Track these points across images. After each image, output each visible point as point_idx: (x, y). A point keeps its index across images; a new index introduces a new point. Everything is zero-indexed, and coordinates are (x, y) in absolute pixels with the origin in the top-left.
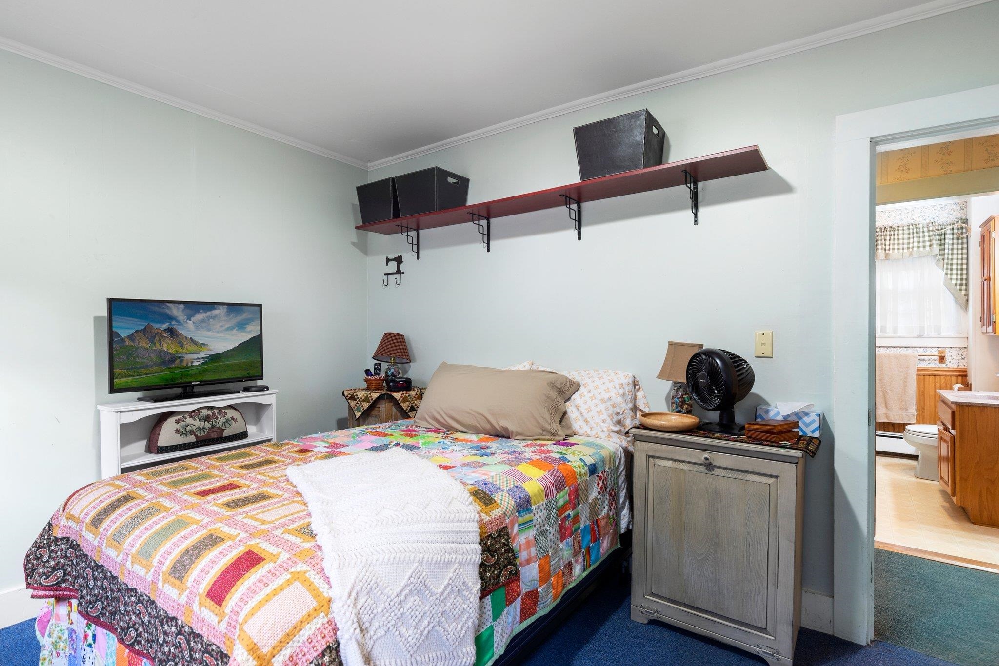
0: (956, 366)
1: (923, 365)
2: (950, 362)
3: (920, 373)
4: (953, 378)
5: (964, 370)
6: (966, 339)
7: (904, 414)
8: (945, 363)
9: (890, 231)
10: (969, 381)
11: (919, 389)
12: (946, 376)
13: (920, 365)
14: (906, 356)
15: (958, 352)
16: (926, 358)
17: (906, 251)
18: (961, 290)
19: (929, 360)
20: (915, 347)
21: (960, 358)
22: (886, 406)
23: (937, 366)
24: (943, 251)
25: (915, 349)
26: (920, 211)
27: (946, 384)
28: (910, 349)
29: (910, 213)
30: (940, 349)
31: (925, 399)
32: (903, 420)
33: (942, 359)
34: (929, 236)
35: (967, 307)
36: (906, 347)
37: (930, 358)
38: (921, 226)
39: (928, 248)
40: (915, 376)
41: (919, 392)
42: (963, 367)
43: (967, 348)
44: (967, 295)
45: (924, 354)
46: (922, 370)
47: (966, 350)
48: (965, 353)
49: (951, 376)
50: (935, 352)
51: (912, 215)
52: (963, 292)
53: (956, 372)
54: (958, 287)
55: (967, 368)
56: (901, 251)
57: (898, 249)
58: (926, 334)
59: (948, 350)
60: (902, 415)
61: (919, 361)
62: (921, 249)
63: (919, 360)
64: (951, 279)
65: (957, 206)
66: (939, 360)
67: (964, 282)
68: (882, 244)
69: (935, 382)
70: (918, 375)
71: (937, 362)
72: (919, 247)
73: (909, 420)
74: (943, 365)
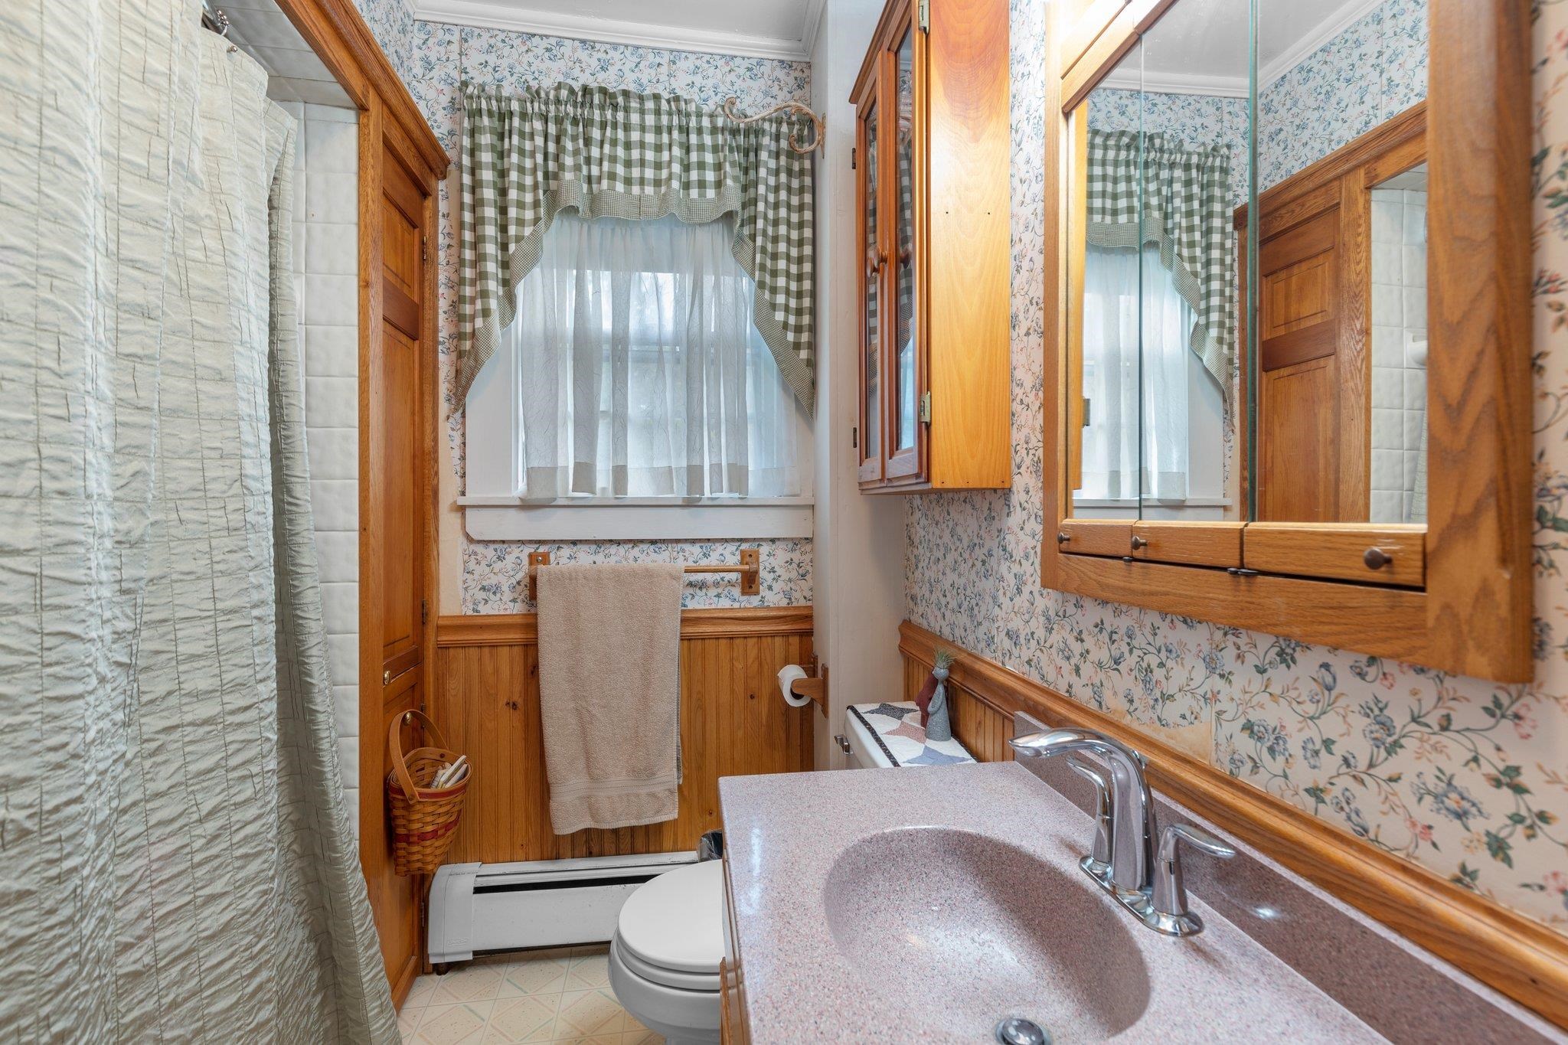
0: (784, 603)
1: (700, 603)
2: (770, 588)
3: (691, 630)
4: (778, 640)
5: (805, 612)
6: (809, 512)
7: (643, 791)
8: (757, 593)
9: (602, 108)
10: (817, 650)
11: (690, 690)
12: (760, 636)
13: (691, 605)
14: (649, 574)
15: (788, 556)
16: (709, 577)
17: (649, 190)
18: (797, 346)
19: (716, 584)
20: (678, 541)
21: (794, 575)
22: (588, 767)
23: (736, 605)
24: (753, 208)
25: (680, 545)
26: (692, 67)
27: (761, 664)
28: (664, 547)
29: (664, 70)
30: (745, 546)
31: (704, 723)
32: (638, 817)
33: (749, 581)
34: (715, 149)
35: (812, 405)
36: (653, 542)
37: (717, 576)
38: (692, 108)
39: (711, 193)
40: (674, 645)
41: (690, 696)
42: (802, 603)
43: (809, 540)
44: (812, 364)
45: (704, 563)
46: (697, 621)
47: (808, 547)
48: (807, 558)
49: (773, 635)
50: (731, 557)
51: (670, 75)
52: (804, 354)
53: (786, 623)
54: (791, 336)
55: (811, 607)
56: (636, 190)
57: (628, 181)
58: (707, 493)
59: (765, 549)
60: (638, 796)
61: (691, 590)
62: (694, 193)
63: (691, 584)
64: (774, 307)
65: (788, 74)
66: (743, 582)
67: (805, 337)
68: (576, 152)
69: (732, 659)
70: (685, 639)
71: (736, 592)
72: (687, 186)
73: (658, 812)
74: (755, 601)
